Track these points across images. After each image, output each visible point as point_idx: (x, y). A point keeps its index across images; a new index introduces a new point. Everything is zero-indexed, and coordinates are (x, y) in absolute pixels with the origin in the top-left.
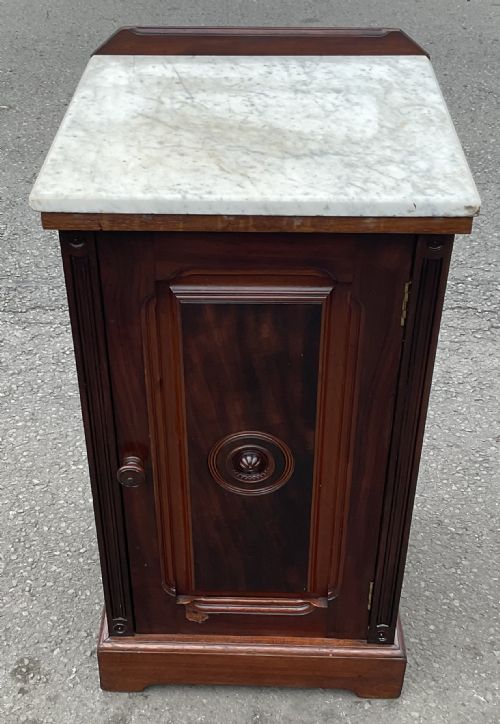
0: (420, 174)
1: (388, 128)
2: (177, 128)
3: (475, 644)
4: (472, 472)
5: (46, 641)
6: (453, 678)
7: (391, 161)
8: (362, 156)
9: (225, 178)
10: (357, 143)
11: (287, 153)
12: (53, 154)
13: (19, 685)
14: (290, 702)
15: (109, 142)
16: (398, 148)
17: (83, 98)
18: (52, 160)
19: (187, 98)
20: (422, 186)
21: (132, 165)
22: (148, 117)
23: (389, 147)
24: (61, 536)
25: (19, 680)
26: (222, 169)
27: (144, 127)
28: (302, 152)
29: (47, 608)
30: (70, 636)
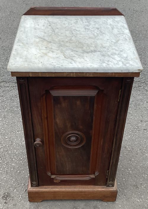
0: (124, 59)
1: (114, 42)
2: (50, 42)
3: (136, 184)
4: (134, 132)
5: (12, 187)
6: (130, 195)
7: (115, 54)
8: (106, 52)
9: (66, 60)
10: (105, 48)
11: (84, 52)
12: (13, 52)
13: (4, 201)
14: (84, 204)
15: (30, 47)
16: (117, 49)
17: (21, 31)
18: (13, 54)
19: (53, 31)
20: (125, 63)
21: (38, 55)
22: (41, 38)
23: (114, 49)
24: (15, 154)
25: (4, 200)
26: (65, 57)
27: (41, 42)
28: (88, 51)
29: (12, 177)
30: (19, 185)
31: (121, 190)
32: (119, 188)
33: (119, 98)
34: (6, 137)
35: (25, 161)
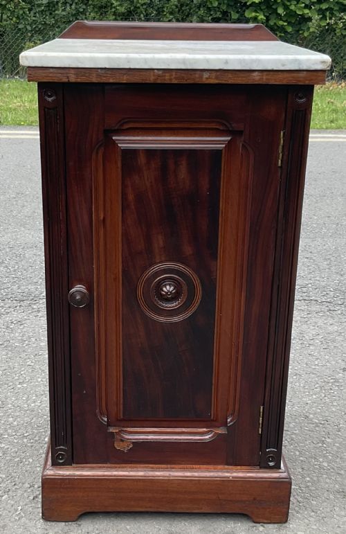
30: (16, 487)
32: (296, 497)
33: (281, 155)
35: (37, 438)
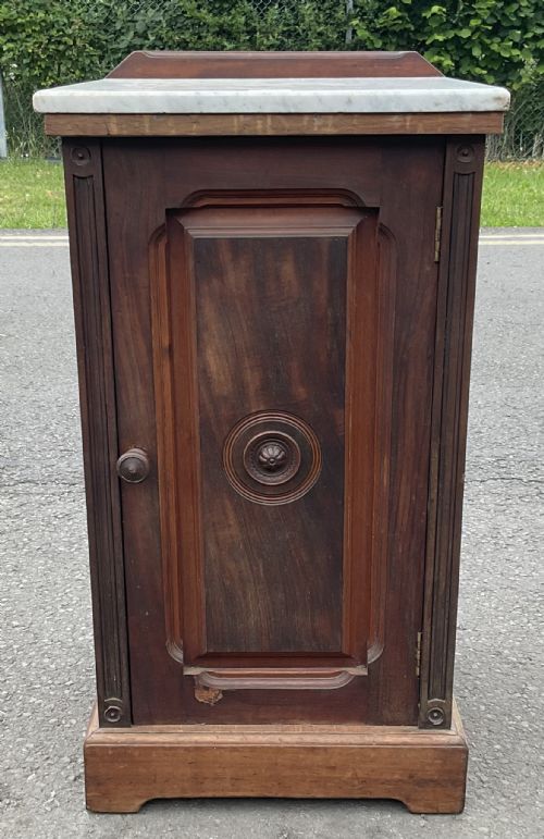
4: (532, 609)
5: (19, 767)
6: (528, 794)
24: (43, 671)
29: (22, 737)
30: (49, 762)
31: (485, 779)
32: (479, 774)
33: (438, 243)
34: (15, 623)
35: (85, 689)
